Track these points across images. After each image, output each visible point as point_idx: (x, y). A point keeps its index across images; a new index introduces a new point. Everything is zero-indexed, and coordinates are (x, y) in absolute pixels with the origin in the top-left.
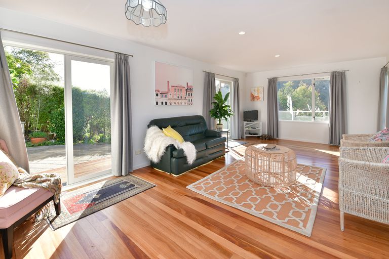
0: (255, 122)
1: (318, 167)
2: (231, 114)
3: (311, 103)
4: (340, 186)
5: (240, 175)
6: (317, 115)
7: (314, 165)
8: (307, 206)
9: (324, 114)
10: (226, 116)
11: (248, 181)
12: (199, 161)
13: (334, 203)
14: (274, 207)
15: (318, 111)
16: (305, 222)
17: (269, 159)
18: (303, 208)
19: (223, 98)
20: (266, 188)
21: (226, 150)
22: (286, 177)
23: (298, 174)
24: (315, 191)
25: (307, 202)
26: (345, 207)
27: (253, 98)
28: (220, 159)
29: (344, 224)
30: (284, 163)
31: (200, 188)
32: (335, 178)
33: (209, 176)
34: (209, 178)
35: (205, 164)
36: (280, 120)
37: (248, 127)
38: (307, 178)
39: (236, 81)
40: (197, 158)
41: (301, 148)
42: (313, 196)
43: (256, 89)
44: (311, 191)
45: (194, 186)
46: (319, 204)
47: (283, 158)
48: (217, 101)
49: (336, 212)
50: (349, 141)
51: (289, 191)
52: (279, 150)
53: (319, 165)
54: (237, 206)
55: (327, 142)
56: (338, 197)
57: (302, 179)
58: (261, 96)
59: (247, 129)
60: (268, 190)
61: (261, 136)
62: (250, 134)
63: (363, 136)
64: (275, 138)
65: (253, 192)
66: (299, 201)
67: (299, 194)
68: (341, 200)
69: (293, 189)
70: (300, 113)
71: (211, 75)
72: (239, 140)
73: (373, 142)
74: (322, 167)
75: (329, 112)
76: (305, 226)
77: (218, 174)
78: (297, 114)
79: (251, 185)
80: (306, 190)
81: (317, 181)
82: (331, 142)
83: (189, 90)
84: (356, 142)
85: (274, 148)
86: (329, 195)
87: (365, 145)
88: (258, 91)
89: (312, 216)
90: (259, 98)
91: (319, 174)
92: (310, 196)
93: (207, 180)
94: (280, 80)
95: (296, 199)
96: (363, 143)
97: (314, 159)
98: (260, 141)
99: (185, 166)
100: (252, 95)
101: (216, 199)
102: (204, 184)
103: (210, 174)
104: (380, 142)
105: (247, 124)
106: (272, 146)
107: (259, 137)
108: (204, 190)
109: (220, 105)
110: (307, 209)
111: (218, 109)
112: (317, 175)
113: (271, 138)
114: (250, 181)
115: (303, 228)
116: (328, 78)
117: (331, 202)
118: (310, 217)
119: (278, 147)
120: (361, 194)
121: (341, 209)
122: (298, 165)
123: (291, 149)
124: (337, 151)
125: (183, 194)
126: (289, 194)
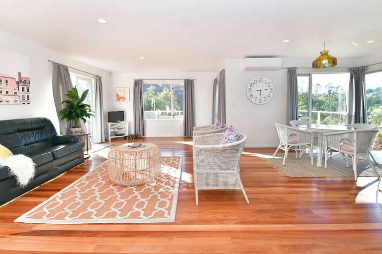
0: (122, 123)
1: (177, 156)
2: (91, 115)
3: (171, 105)
4: (195, 169)
5: (103, 182)
6: (175, 114)
7: (173, 155)
8: (170, 193)
9: (180, 113)
10: (84, 117)
11: (112, 186)
12: (41, 177)
13: (190, 184)
14: (140, 205)
15: (176, 111)
16: (169, 209)
17: (135, 158)
18: (168, 196)
19: (80, 96)
20: (133, 188)
21: (85, 157)
22: (151, 171)
23: (162, 166)
24: (175, 178)
25: (170, 189)
26: (199, 185)
27: (119, 98)
28: (77, 168)
29: (199, 199)
30: (149, 158)
31: (39, 216)
32: (190, 163)
33: (59, 194)
34: (58, 196)
35: (53, 180)
36: (145, 119)
37: (113, 129)
38: (169, 167)
39: (99, 79)
40: (35, 174)
41: (164, 142)
42: (175, 182)
43: (122, 89)
44: (173, 179)
45: (30, 214)
46: (179, 188)
47: (149, 154)
48: (71, 100)
49: (192, 190)
50: (198, 132)
51: (154, 184)
52: (145, 146)
53: (177, 154)
54: (96, 220)
55: (182, 135)
56: (193, 178)
57: (166, 169)
58: (127, 96)
59: (112, 130)
60: (135, 189)
61: (128, 136)
62: (116, 135)
63: (206, 127)
64: (141, 136)
65: (118, 196)
66: (164, 191)
67: (163, 184)
68: (196, 180)
69: (159, 181)
70: (162, 113)
71: (61, 67)
72: (102, 143)
73: (213, 130)
74: (180, 156)
75: (183, 111)
76: (169, 214)
77: (72, 187)
78: (160, 114)
79: (116, 189)
80: (169, 179)
81: (177, 168)
82: (185, 135)
83: (23, 83)
84: (203, 132)
85: (140, 145)
86: (187, 177)
87: (208, 133)
88: (124, 91)
89: (175, 201)
90: (125, 99)
91: (178, 161)
92: (172, 183)
93: (54, 199)
94: (145, 82)
95: (161, 190)
96: (207, 132)
97: (173, 150)
98: (126, 141)
99: (13, 190)
100: (118, 96)
101: (69, 221)
102: (47, 208)
103: (59, 190)
104: (216, 130)
105: (111, 125)
106: (137, 144)
107: (125, 138)
108: (47, 216)
109: (75, 103)
110: (170, 196)
111: (72, 108)
112: (177, 163)
113: (137, 137)
114: (115, 185)
115: (168, 216)
116: (182, 84)
117: (188, 184)
118: (173, 203)
119: (143, 144)
120: (209, 171)
121: (196, 188)
122: (162, 158)
123: (157, 144)
124: (190, 141)
125: (6, 234)
126: (154, 187)
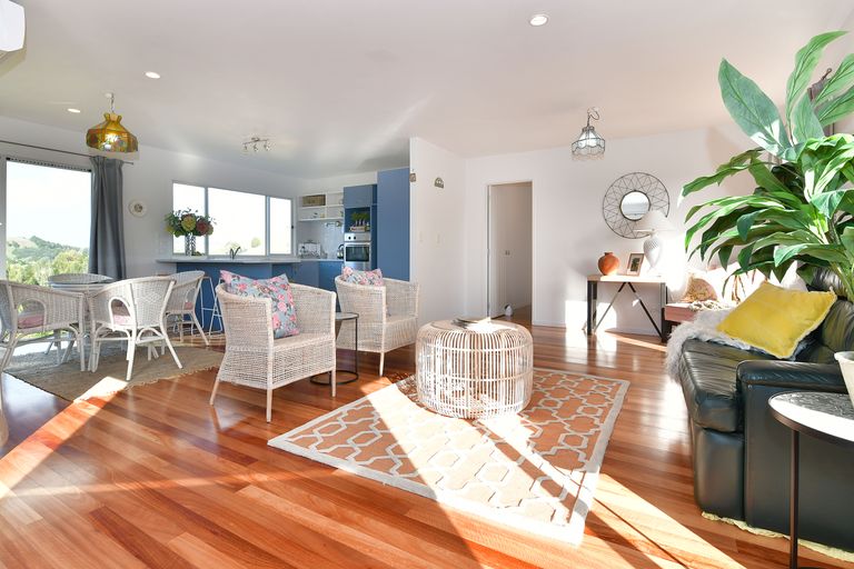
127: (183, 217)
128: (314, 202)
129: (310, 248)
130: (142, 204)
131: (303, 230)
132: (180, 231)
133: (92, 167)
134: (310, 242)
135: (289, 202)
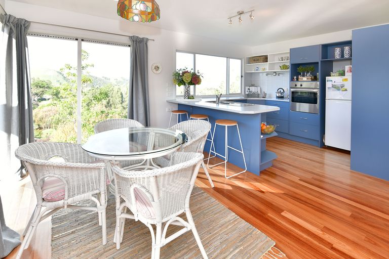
127: (184, 73)
128: (258, 60)
129: (253, 89)
130: (159, 65)
131: (248, 79)
132: (181, 82)
133: (130, 43)
134: (253, 85)
135: (240, 61)
